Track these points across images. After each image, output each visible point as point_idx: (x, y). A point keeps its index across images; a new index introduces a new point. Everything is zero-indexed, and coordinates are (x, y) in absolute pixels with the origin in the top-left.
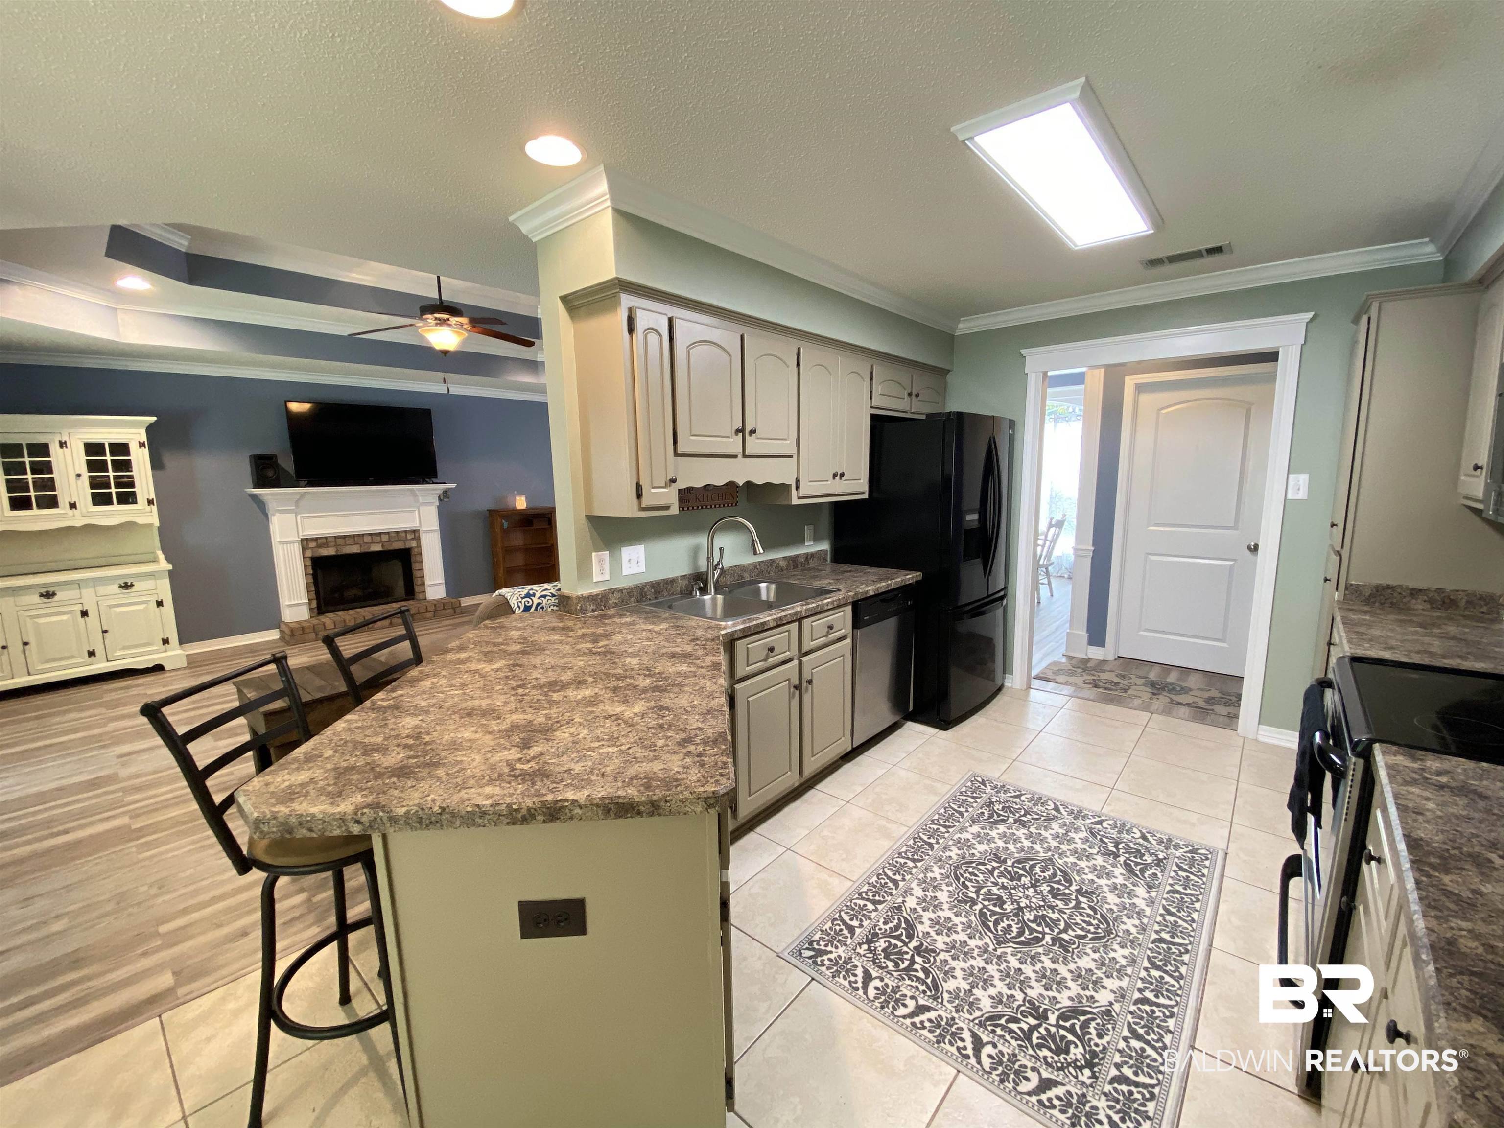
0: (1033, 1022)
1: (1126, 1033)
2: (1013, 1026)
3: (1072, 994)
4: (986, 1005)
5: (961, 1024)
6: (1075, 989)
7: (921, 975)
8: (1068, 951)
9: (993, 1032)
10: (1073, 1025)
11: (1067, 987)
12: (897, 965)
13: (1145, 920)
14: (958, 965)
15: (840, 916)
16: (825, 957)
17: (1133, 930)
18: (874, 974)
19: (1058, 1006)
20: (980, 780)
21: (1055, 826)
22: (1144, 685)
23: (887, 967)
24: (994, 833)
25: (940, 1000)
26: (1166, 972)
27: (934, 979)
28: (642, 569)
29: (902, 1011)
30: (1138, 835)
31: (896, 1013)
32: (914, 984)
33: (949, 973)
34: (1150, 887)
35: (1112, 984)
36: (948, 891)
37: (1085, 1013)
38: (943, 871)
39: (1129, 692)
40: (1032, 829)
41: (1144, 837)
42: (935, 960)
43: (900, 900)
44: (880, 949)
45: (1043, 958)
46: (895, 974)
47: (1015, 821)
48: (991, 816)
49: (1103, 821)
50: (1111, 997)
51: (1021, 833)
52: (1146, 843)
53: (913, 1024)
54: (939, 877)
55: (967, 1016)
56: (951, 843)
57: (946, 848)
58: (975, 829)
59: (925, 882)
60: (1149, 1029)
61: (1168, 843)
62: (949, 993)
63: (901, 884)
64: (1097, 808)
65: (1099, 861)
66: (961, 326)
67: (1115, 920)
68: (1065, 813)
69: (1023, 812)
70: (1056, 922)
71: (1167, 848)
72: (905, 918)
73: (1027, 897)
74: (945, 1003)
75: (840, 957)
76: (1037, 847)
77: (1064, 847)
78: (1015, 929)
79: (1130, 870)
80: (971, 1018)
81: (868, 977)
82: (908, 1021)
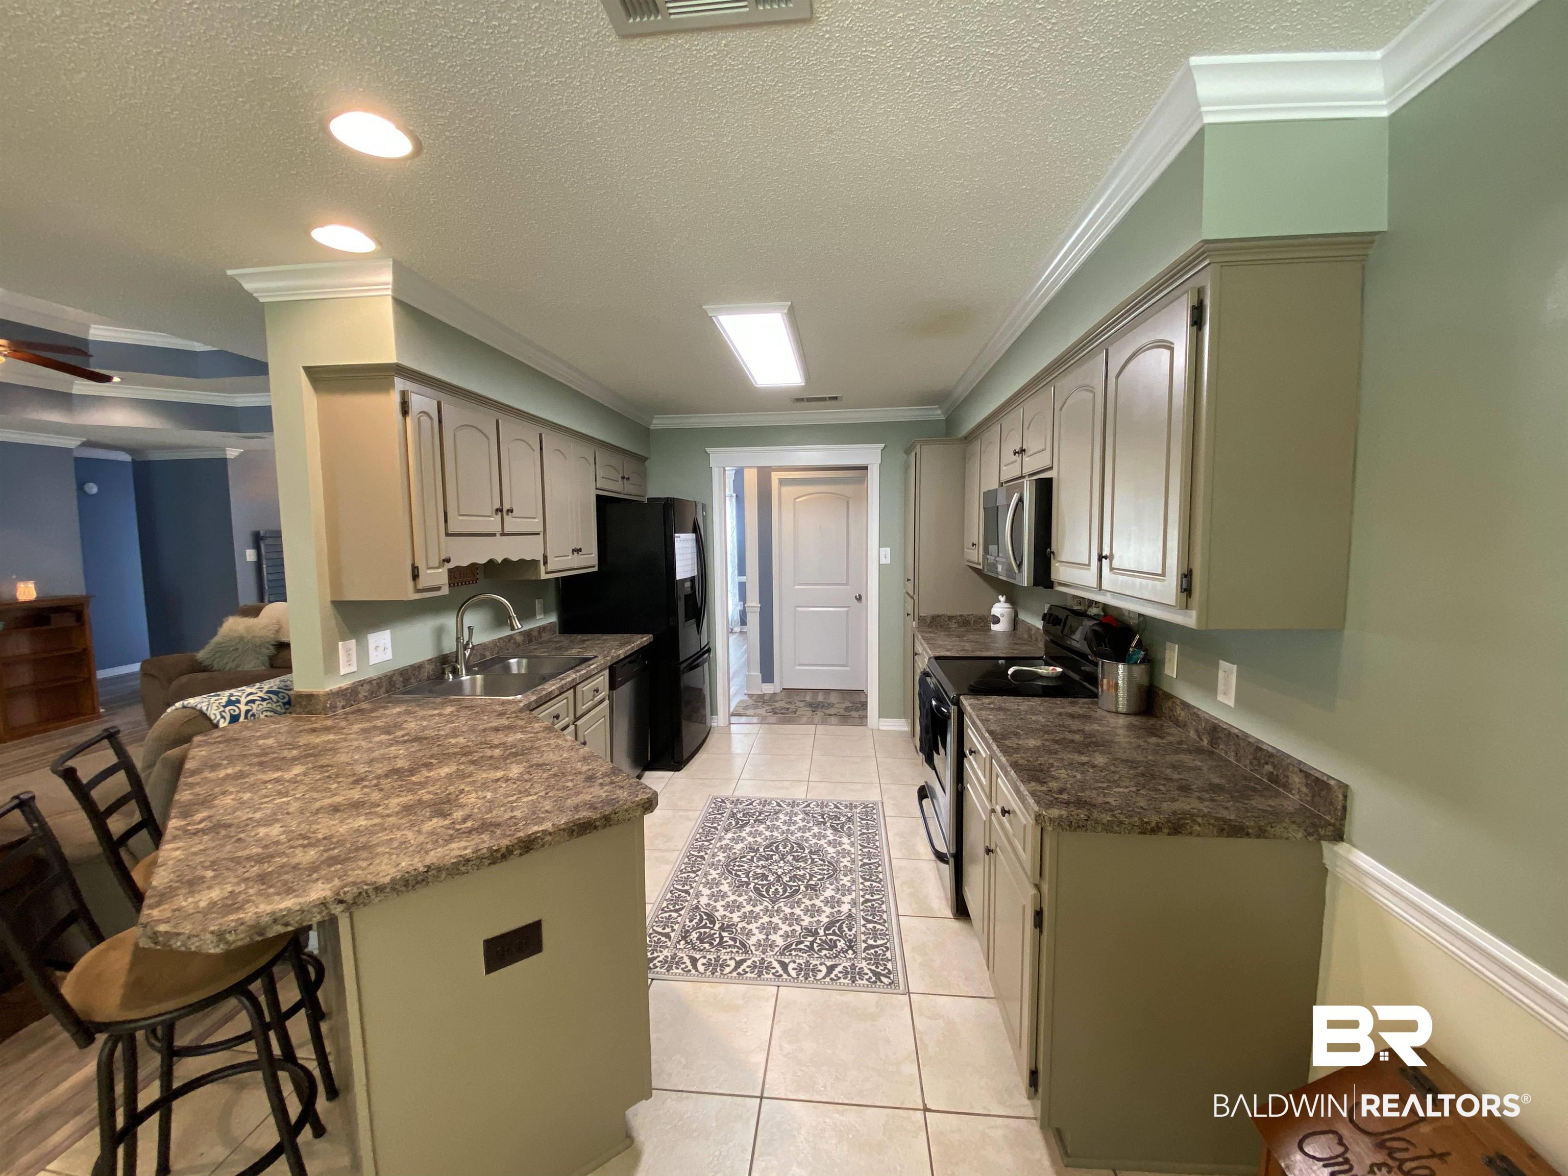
0: (811, 939)
1: (863, 922)
2: (802, 946)
3: (827, 913)
4: (780, 942)
5: (769, 960)
6: (828, 910)
7: (731, 943)
8: (816, 891)
9: (790, 955)
10: (834, 931)
11: (824, 912)
12: (711, 944)
13: (853, 856)
14: (753, 926)
15: (654, 930)
16: (655, 962)
17: (848, 864)
18: (698, 956)
19: (822, 924)
20: (720, 800)
21: (781, 816)
22: (805, 706)
23: (705, 948)
24: (743, 834)
25: (750, 952)
26: (873, 881)
27: (741, 942)
28: (389, 655)
29: (727, 970)
30: (833, 806)
31: (724, 973)
32: (728, 950)
33: (750, 934)
34: (849, 836)
35: (847, 899)
36: (728, 883)
37: (838, 921)
38: (718, 871)
39: (798, 713)
40: (768, 823)
41: (836, 807)
42: (737, 930)
43: (695, 902)
44: (695, 939)
45: (804, 900)
46: (713, 950)
47: (755, 821)
48: (737, 823)
49: (809, 804)
50: (849, 906)
51: (761, 828)
52: (838, 810)
53: (739, 974)
54: (717, 876)
55: (771, 953)
56: (716, 850)
57: (714, 856)
58: (730, 835)
59: (708, 883)
60: (873, 915)
61: (851, 806)
62: (754, 945)
63: (691, 891)
64: (803, 796)
65: (816, 829)
66: (655, 421)
67: (837, 862)
68: (785, 806)
69: (757, 814)
70: (804, 876)
71: (851, 809)
72: (703, 912)
73: (781, 867)
74: (754, 952)
75: (667, 957)
76: (775, 834)
77: (792, 828)
78: (781, 891)
79: (835, 830)
80: (774, 953)
81: (694, 961)
82: (735, 974)
